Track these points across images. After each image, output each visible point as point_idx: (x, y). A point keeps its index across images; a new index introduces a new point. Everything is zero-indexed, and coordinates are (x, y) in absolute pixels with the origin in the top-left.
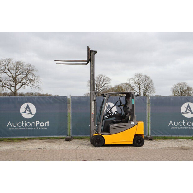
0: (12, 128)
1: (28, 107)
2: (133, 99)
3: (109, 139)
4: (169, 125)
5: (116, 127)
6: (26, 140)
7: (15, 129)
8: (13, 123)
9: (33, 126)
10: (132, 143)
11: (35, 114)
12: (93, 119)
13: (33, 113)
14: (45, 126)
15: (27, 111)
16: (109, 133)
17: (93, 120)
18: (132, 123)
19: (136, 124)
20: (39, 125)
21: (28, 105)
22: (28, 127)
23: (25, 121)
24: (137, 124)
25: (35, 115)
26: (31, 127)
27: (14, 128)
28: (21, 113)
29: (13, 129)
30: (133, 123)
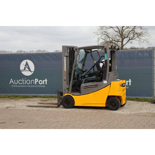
0: (14, 85)
1: (27, 64)
2: (106, 54)
3: (79, 100)
5: (86, 87)
7: (17, 86)
8: (15, 80)
9: (33, 84)
10: (104, 106)
11: (34, 71)
12: (65, 77)
13: (31, 71)
14: (44, 84)
15: (26, 68)
16: (80, 93)
17: (65, 79)
18: (105, 82)
19: (110, 83)
20: (38, 83)
21: (27, 62)
22: (28, 85)
23: (25, 79)
24: (110, 84)
25: (34, 72)
26: (30, 85)
27: (16, 85)
28: (21, 70)
29: (15, 86)
30: (106, 83)
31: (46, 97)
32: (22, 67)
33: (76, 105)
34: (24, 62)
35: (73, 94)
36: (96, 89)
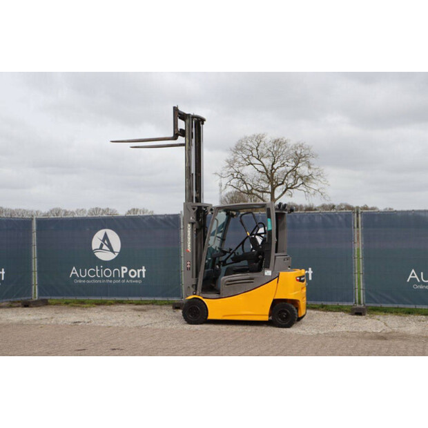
0: (78, 279)
1: (106, 237)
2: (269, 220)
4: (408, 281)
5: (231, 283)
6: (111, 304)
7: (84, 281)
10: (266, 318)
11: (119, 251)
12: (189, 263)
13: (115, 251)
14: (139, 276)
16: (219, 294)
17: (188, 266)
18: (268, 273)
19: (277, 275)
20: (126, 275)
21: (106, 234)
22: (107, 278)
24: (278, 277)
25: (120, 253)
26: (111, 278)
27: (83, 279)
29: (80, 281)
30: (270, 274)
31: (141, 302)
32: (96, 242)
33: (210, 317)
34: (100, 235)
35: (206, 295)
36: (251, 285)
